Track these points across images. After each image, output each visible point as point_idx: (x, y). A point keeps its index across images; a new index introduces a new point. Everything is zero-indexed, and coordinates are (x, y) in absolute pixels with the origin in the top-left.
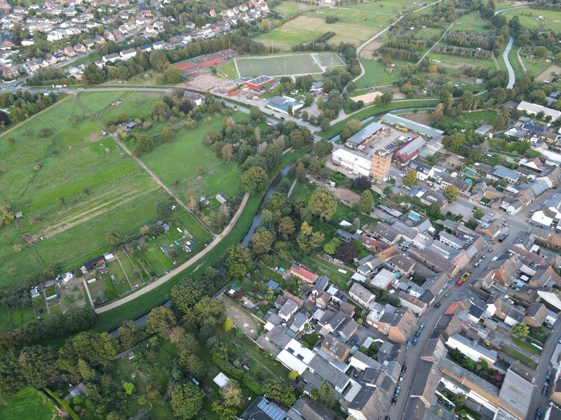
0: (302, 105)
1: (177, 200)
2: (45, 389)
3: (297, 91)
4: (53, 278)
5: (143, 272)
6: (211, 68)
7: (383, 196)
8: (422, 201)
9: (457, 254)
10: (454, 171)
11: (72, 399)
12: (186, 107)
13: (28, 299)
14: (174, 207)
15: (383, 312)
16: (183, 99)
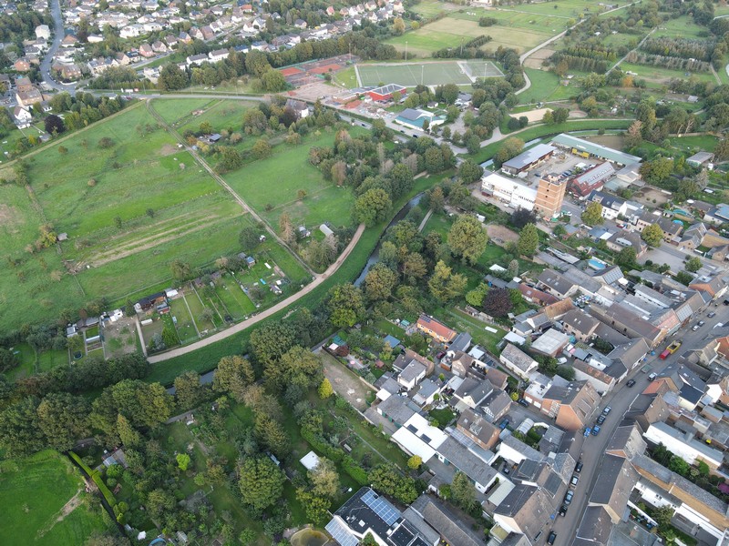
0: (442, 122)
1: (268, 229)
2: (71, 453)
3: (437, 105)
4: (98, 315)
5: (215, 315)
6: (323, 74)
7: (553, 237)
8: (610, 245)
9: (661, 314)
10: (657, 209)
11: (105, 470)
12: (288, 118)
13: (61, 338)
14: (263, 236)
15: (549, 386)
16: (285, 108)
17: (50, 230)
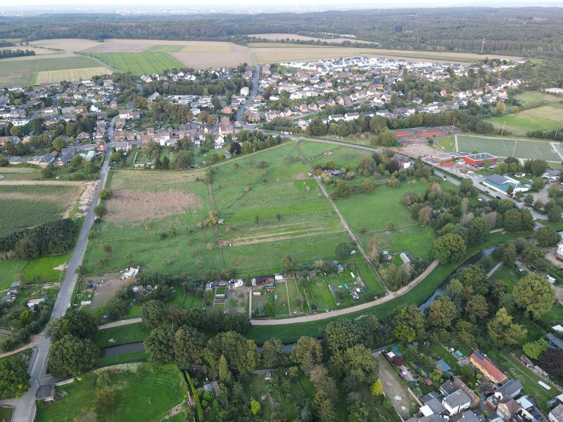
0: (527, 189)
1: (359, 247)
2: (186, 371)
3: (524, 175)
4: (227, 280)
5: (305, 302)
6: (428, 139)
11: (203, 392)
12: (393, 167)
13: (202, 289)
14: (354, 252)
16: (392, 159)
17: (215, 215)
